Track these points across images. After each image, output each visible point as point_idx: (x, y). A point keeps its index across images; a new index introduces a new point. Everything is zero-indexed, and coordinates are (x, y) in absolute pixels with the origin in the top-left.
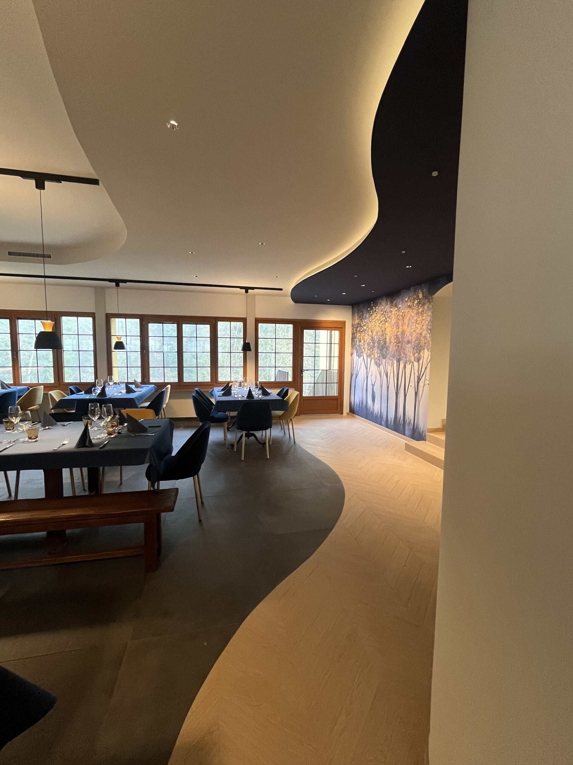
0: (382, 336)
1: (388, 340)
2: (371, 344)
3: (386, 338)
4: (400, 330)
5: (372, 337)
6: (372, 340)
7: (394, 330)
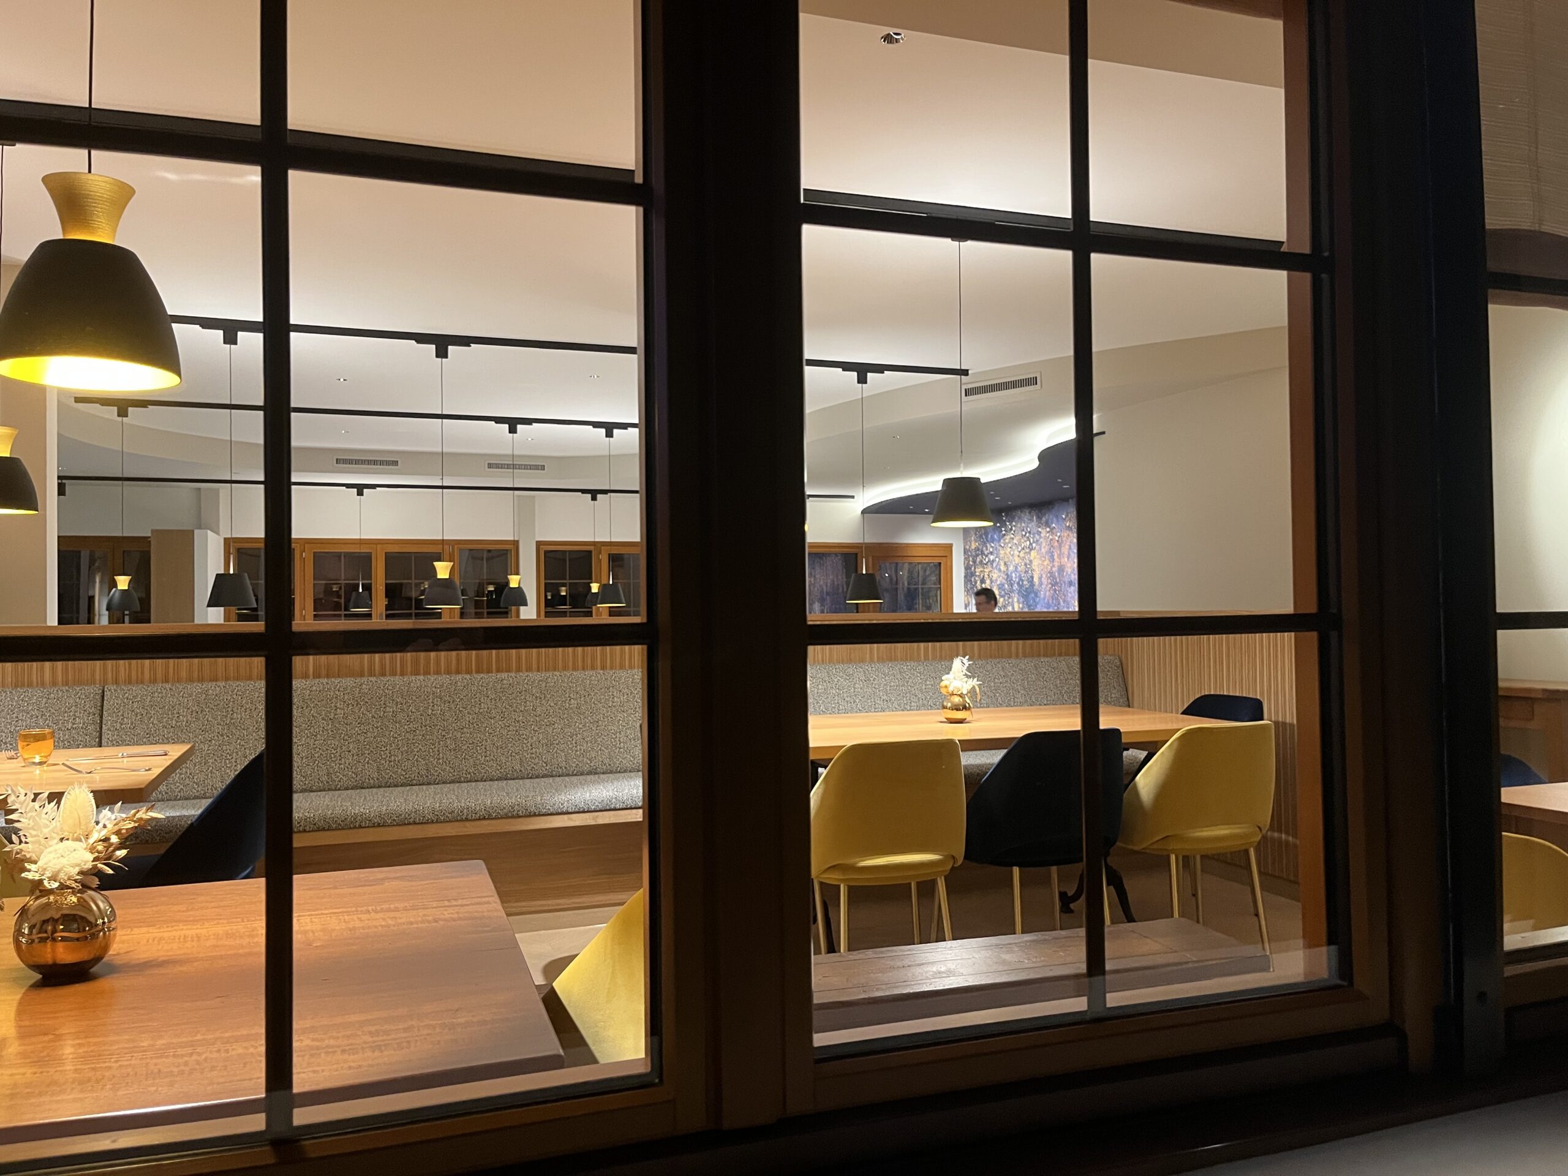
0: (1025, 573)
1: (1036, 580)
3: (1032, 577)
4: (1056, 564)
6: (1006, 580)
7: (1045, 563)
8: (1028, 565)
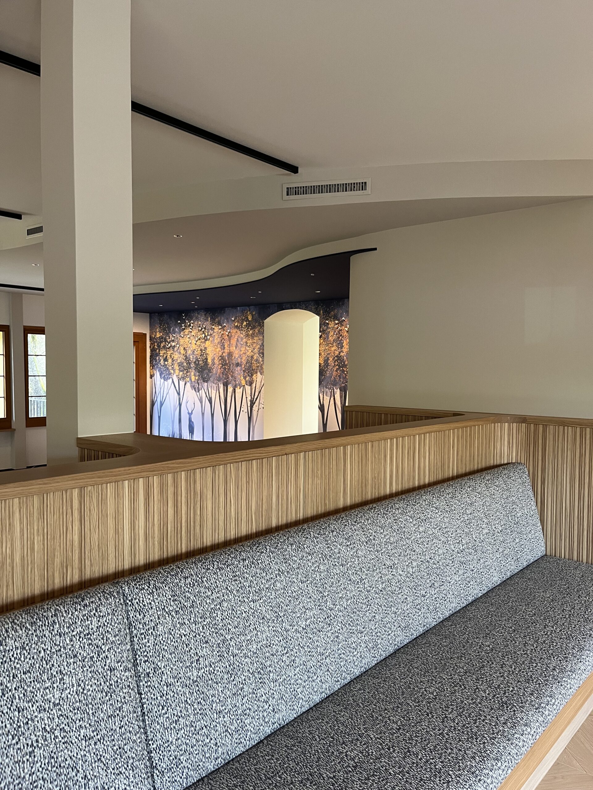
0: (201, 356)
1: (209, 361)
2: (185, 364)
3: (207, 359)
4: (226, 351)
5: (186, 356)
6: (185, 360)
7: (218, 350)
8: (203, 351)
